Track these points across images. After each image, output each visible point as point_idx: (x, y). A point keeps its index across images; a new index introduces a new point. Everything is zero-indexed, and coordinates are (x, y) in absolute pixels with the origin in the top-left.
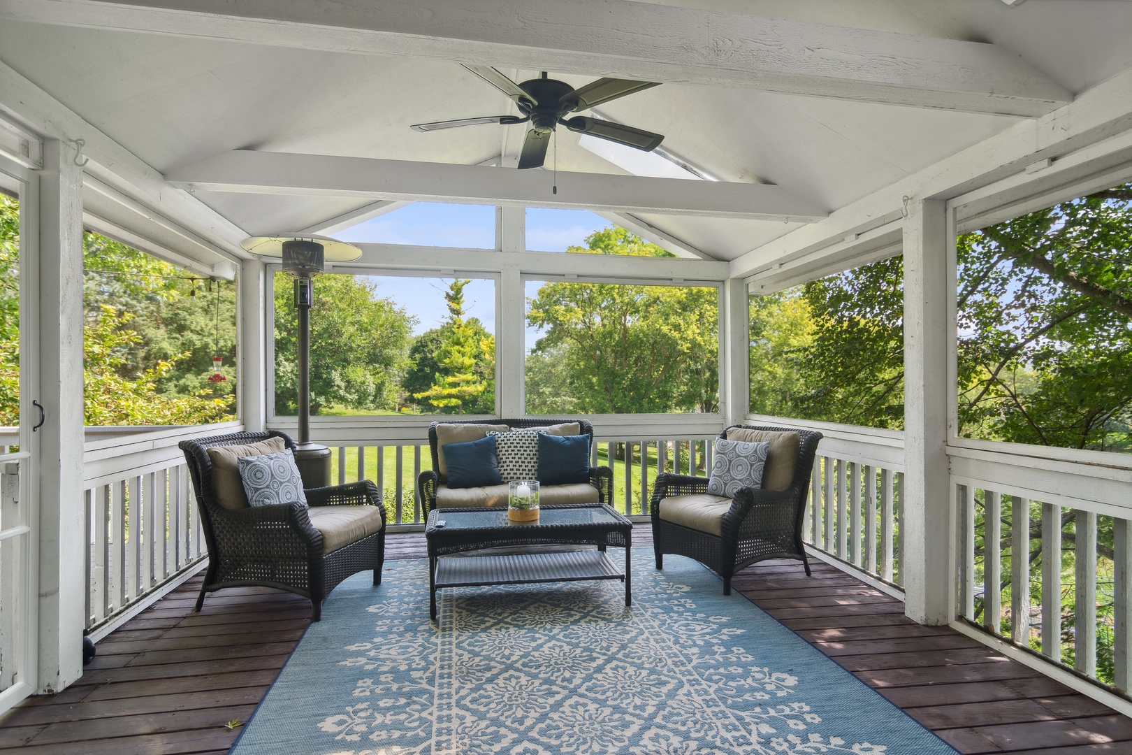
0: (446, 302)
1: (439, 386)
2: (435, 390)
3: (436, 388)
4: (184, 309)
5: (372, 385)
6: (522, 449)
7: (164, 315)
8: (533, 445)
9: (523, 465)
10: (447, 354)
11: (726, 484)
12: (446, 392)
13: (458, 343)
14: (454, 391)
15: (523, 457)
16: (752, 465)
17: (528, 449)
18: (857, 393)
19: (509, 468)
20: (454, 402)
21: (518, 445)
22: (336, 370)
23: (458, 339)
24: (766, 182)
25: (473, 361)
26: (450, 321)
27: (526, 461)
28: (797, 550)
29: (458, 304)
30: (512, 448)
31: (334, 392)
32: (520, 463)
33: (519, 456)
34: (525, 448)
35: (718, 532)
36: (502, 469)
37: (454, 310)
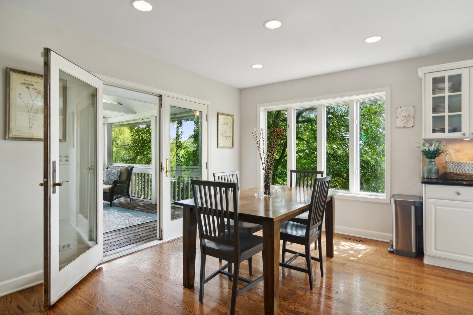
16: (116, 175)
18: (144, 157)
24: (120, 104)
28: (128, 196)
35: (108, 191)
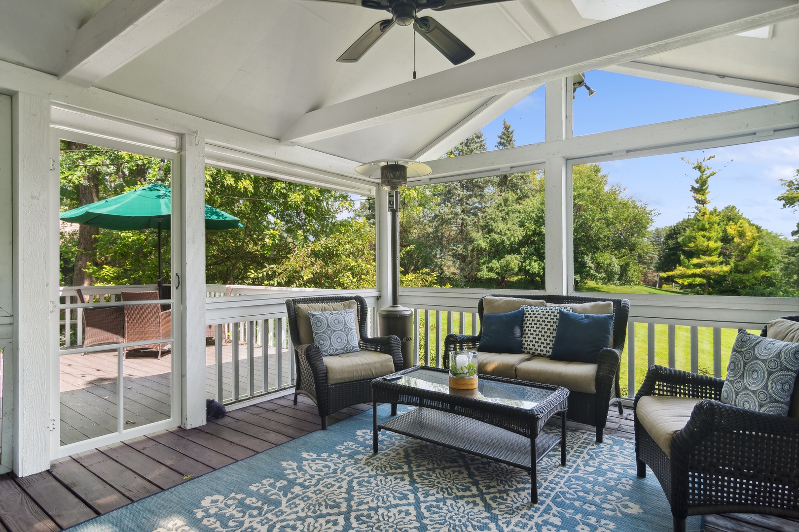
0: (692, 194)
1: (685, 267)
2: (679, 270)
3: (680, 268)
4: (491, 219)
5: (616, 266)
6: (544, 324)
7: (482, 224)
8: (555, 320)
9: (543, 338)
10: (692, 239)
11: (737, 394)
12: (690, 272)
13: (703, 229)
14: (698, 271)
15: (543, 331)
17: (549, 324)
19: (529, 340)
20: (698, 280)
21: (541, 320)
22: (587, 255)
23: (703, 225)
25: (720, 244)
26: (696, 211)
27: (546, 335)
29: (703, 195)
30: (536, 322)
31: (587, 272)
32: (540, 337)
33: (540, 329)
34: (546, 323)
35: (667, 452)
36: (524, 340)
37: (700, 201)
